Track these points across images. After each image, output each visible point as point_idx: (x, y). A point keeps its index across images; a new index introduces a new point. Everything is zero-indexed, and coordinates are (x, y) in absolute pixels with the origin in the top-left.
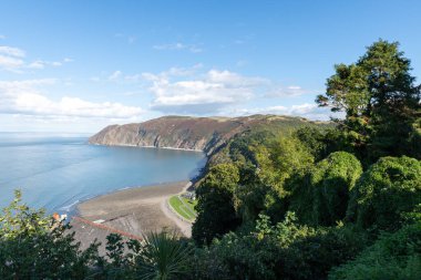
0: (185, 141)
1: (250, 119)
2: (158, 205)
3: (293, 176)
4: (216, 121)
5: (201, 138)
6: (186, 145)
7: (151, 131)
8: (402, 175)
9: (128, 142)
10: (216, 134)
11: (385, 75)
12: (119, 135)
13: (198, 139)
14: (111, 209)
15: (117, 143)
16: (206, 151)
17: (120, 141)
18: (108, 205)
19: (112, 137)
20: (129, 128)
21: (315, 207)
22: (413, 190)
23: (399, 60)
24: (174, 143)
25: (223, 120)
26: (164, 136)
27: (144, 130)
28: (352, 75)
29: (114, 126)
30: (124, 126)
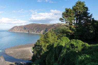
0: (37, 31)
1: (56, 25)
2: (29, 50)
3: (50, 45)
4: (47, 25)
5: (42, 30)
6: (37, 32)
7: (27, 28)
8: (74, 46)
9: (20, 31)
10: (46, 29)
11: (80, 12)
12: (18, 29)
13: (41, 30)
14: (14, 51)
15: (17, 32)
16: (44, 34)
17: (18, 31)
18: (14, 50)
19: (15, 30)
20: (21, 27)
21: (54, 55)
22: (77, 52)
23: (84, 7)
24: (34, 32)
25: (49, 25)
26: (31, 29)
27: (25, 27)
28: (69, 12)
29: (16, 26)
30: (19, 26)
